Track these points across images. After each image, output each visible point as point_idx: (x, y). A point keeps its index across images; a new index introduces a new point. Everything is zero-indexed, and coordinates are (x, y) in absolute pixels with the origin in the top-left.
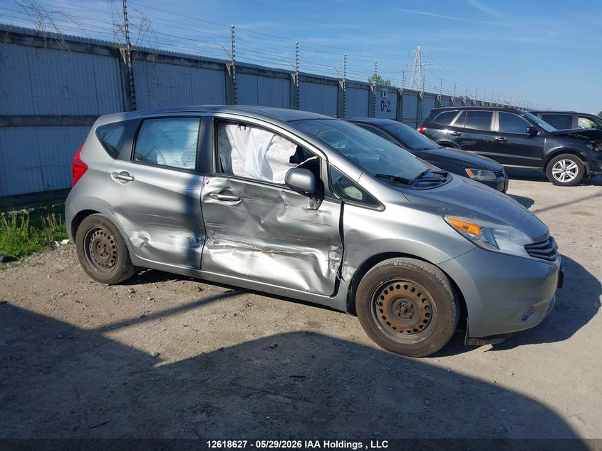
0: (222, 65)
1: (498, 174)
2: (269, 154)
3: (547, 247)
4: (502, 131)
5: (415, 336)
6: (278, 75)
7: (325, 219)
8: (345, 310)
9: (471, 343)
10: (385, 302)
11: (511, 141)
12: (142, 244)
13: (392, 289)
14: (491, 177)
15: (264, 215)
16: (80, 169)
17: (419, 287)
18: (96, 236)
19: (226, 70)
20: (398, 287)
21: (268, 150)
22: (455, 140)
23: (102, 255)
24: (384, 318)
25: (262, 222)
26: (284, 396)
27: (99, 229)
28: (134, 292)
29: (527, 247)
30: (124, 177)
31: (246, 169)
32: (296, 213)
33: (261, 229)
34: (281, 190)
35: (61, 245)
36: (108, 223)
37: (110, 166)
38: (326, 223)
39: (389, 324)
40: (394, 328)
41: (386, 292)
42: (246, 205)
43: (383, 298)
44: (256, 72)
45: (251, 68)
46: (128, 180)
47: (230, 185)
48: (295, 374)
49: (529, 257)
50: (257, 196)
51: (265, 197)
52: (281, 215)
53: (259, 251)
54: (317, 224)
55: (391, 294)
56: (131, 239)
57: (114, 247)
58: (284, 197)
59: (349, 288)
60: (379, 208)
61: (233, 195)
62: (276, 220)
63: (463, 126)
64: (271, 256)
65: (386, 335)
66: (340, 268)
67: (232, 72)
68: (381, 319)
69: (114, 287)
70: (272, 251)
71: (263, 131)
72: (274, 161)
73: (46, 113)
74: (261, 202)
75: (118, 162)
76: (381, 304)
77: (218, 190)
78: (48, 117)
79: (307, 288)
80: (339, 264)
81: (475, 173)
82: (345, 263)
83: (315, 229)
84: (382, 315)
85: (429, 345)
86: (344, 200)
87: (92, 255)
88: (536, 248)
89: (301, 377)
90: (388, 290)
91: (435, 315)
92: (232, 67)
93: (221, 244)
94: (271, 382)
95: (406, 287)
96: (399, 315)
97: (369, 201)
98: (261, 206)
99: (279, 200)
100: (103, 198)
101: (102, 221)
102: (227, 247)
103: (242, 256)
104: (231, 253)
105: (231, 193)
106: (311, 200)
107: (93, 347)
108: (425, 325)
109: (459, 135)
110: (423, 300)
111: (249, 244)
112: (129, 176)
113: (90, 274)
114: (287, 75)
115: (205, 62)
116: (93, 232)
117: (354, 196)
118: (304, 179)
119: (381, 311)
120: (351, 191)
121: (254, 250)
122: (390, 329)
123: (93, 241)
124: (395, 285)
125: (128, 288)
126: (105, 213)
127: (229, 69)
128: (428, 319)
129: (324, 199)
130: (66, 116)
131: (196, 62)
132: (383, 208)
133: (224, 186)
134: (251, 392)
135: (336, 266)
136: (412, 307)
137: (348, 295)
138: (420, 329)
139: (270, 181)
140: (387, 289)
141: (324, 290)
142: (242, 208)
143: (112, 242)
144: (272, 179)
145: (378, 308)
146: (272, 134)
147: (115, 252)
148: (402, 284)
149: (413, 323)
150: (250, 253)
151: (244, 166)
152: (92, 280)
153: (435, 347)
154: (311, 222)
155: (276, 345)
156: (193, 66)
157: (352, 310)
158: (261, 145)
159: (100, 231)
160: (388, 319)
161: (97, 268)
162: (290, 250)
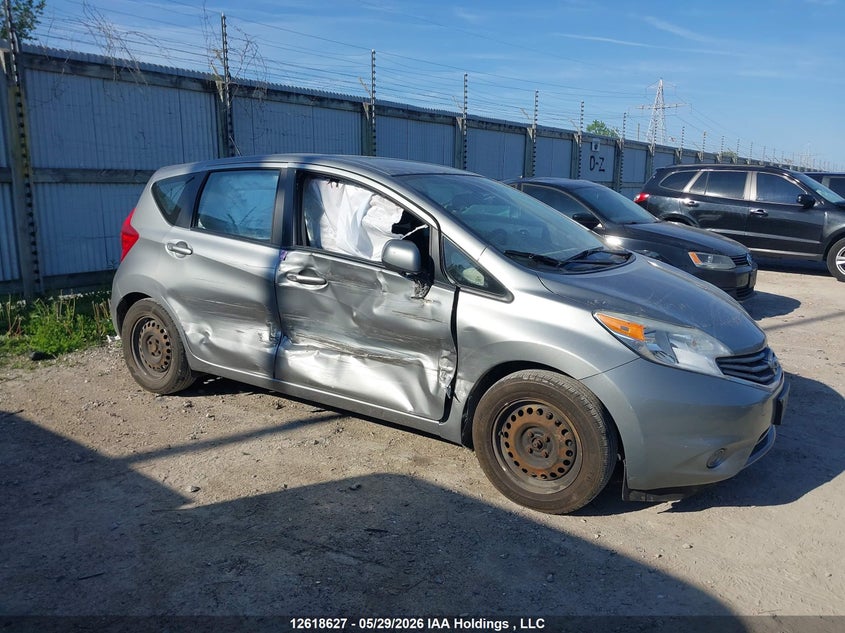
0: (357, 105)
1: (740, 260)
2: (367, 220)
3: (759, 363)
4: (761, 200)
5: (553, 484)
6: (438, 119)
7: (433, 311)
8: (459, 441)
9: (632, 497)
10: (512, 432)
11: (774, 214)
12: (202, 341)
13: (521, 413)
14: (726, 265)
15: (357, 306)
16: (130, 238)
17: (559, 414)
18: (147, 329)
19: (362, 111)
20: (530, 411)
21: (365, 214)
22: (690, 213)
23: (153, 354)
24: (510, 454)
25: (355, 314)
26: (349, 555)
27: (150, 319)
28: (190, 406)
29: (720, 361)
30: (182, 249)
31: (338, 241)
32: (396, 302)
33: (353, 324)
34: (377, 270)
35: (113, 340)
36: (160, 311)
37: (165, 234)
38: (434, 317)
39: (517, 463)
40: (525, 471)
41: (514, 418)
42: (334, 291)
43: (509, 426)
44: (406, 115)
45: (398, 109)
46: (185, 254)
47: (313, 262)
48: (373, 527)
49: (722, 376)
50: (348, 278)
51: (358, 280)
52: (378, 305)
53: (349, 354)
54: (423, 319)
55: (520, 421)
56: (188, 333)
57: (168, 344)
58: (382, 280)
59: (464, 412)
60: (504, 299)
61: (316, 276)
62: (371, 311)
63: (702, 193)
64: (365, 363)
65: (513, 479)
66: (453, 383)
67: (371, 114)
68: (506, 457)
69: (167, 398)
70: (366, 355)
71: (360, 189)
72: (374, 230)
73: (115, 167)
74: (353, 286)
75: (176, 229)
76: (506, 435)
77: (297, 268)
78: (117, 172)
79: (410, 408)
80: (451, 376)
81: (703, 259)
82: (459, 374)
83: (420, 325)
84: (507, 450)
85: (571, 496)
86: (460, 284)
87: (141, 353)
88: (736, 364)
89: (380, 532)
90: (517, 415)
91: (580, 454)
92: (370, 107)
93: (302, 344)
94: (338, 535)
95: (540, 412)
96: (531, 451)
97: (493, 288)
98: (351, 292)
99: (376, 285)
100: (153, 277)
101: (154, 308)
102: (308, 348)
103: (327, 361)
104: (312, 357)
105: (314, 274)
106: (417, 286)
107: (116, 475)
108: (566, 468)
109: (697, 205)
110: (564, 432)
111: (338, 345)
112: (187, 248)
113: (138, 379)
114: (450, 119)
115: (333, 100)
116: (142, 323)
117: (473, 281)
118: (406, 255)
119: (507, 445)
120: (471, 274)
121: (343, 353)
122: (518, 471)
123: (142, 334)
124: (525, 408)
125: (183, 401)
126: (156, 297)
127: (367, 109)
128: (570, 459)
129: (433, 283)
130: (140, 171)
131: (320, 100)
132: (511, 297)
133: (305, 263)
134: (305, 546)
135: (448, 379)
136: (549, 440)
137: (463, 420)
138: (559, 474)
139: (368, 258)
140: (515, 413)
141: (431, 410)
142: (329, 294)
143: (165, 337)
144: (371, 256)
145: (503, 440)
146: (370, 193)
147: (169, 351)
148: (535, 407)
149: (549, 463)
150: (337, 357)
151: (335, 236)
152: (141, 388)
153: (579, 501)
154: (415, 316)
155: (359, 487)
156: (316, 106)
157: (467, 442)
158: (356, 208)
159: (152, 322)
160: (516, 458)
161: (146, 371)
162: (390, 355)
